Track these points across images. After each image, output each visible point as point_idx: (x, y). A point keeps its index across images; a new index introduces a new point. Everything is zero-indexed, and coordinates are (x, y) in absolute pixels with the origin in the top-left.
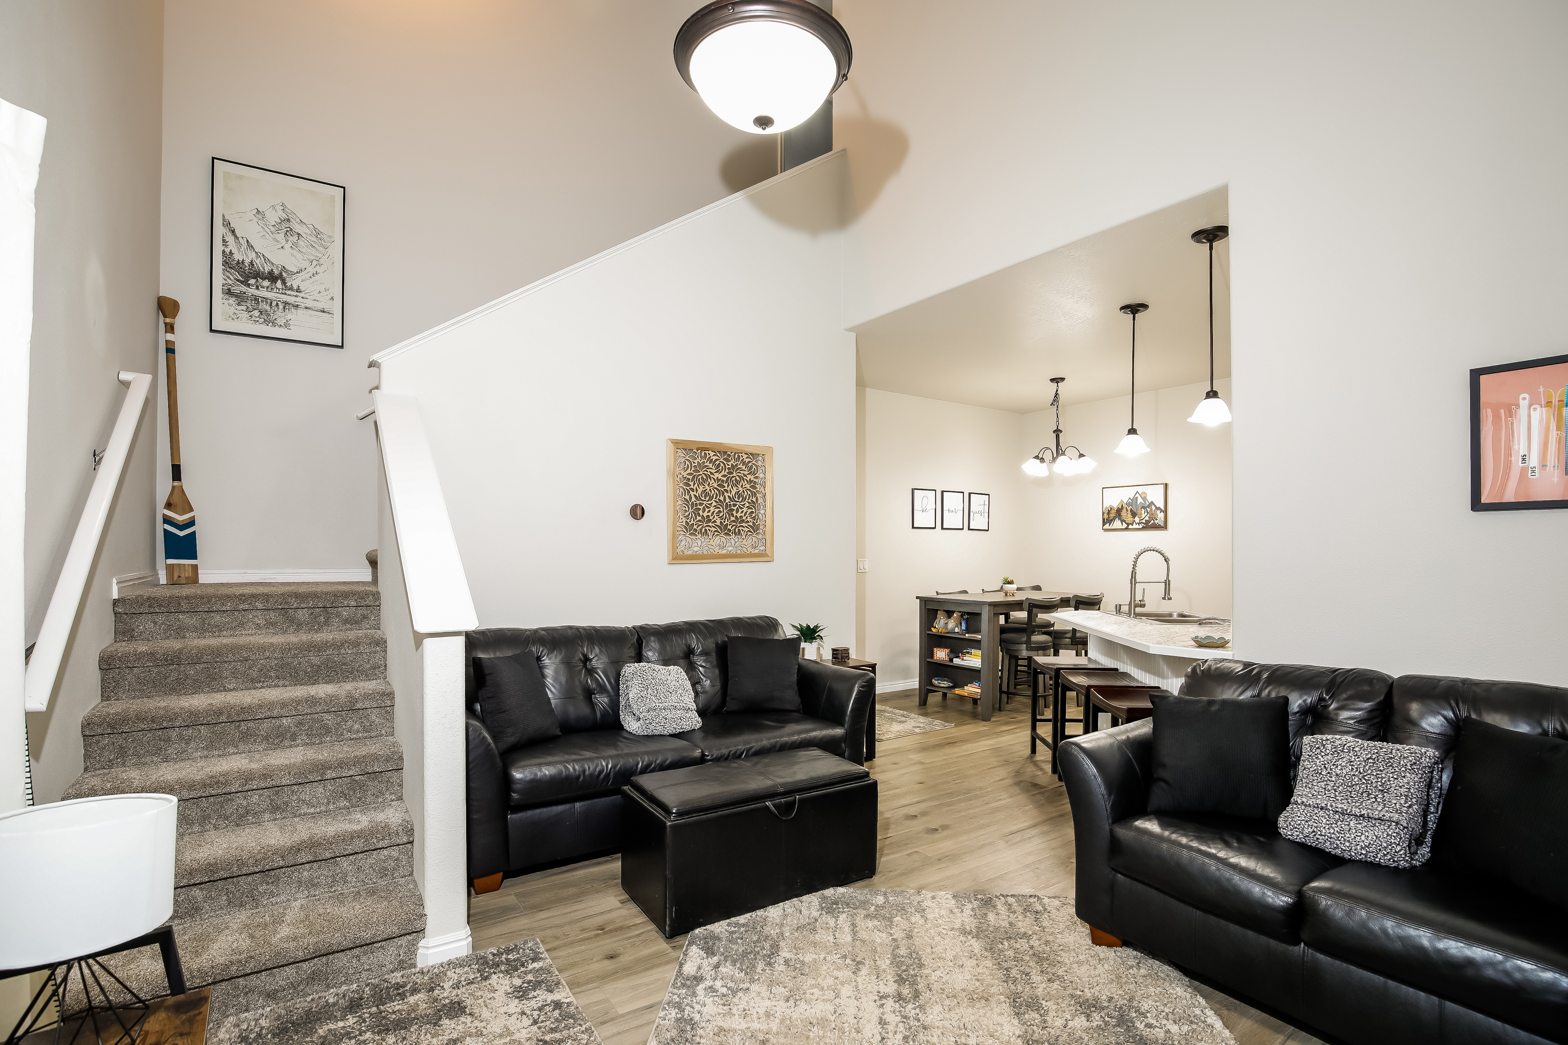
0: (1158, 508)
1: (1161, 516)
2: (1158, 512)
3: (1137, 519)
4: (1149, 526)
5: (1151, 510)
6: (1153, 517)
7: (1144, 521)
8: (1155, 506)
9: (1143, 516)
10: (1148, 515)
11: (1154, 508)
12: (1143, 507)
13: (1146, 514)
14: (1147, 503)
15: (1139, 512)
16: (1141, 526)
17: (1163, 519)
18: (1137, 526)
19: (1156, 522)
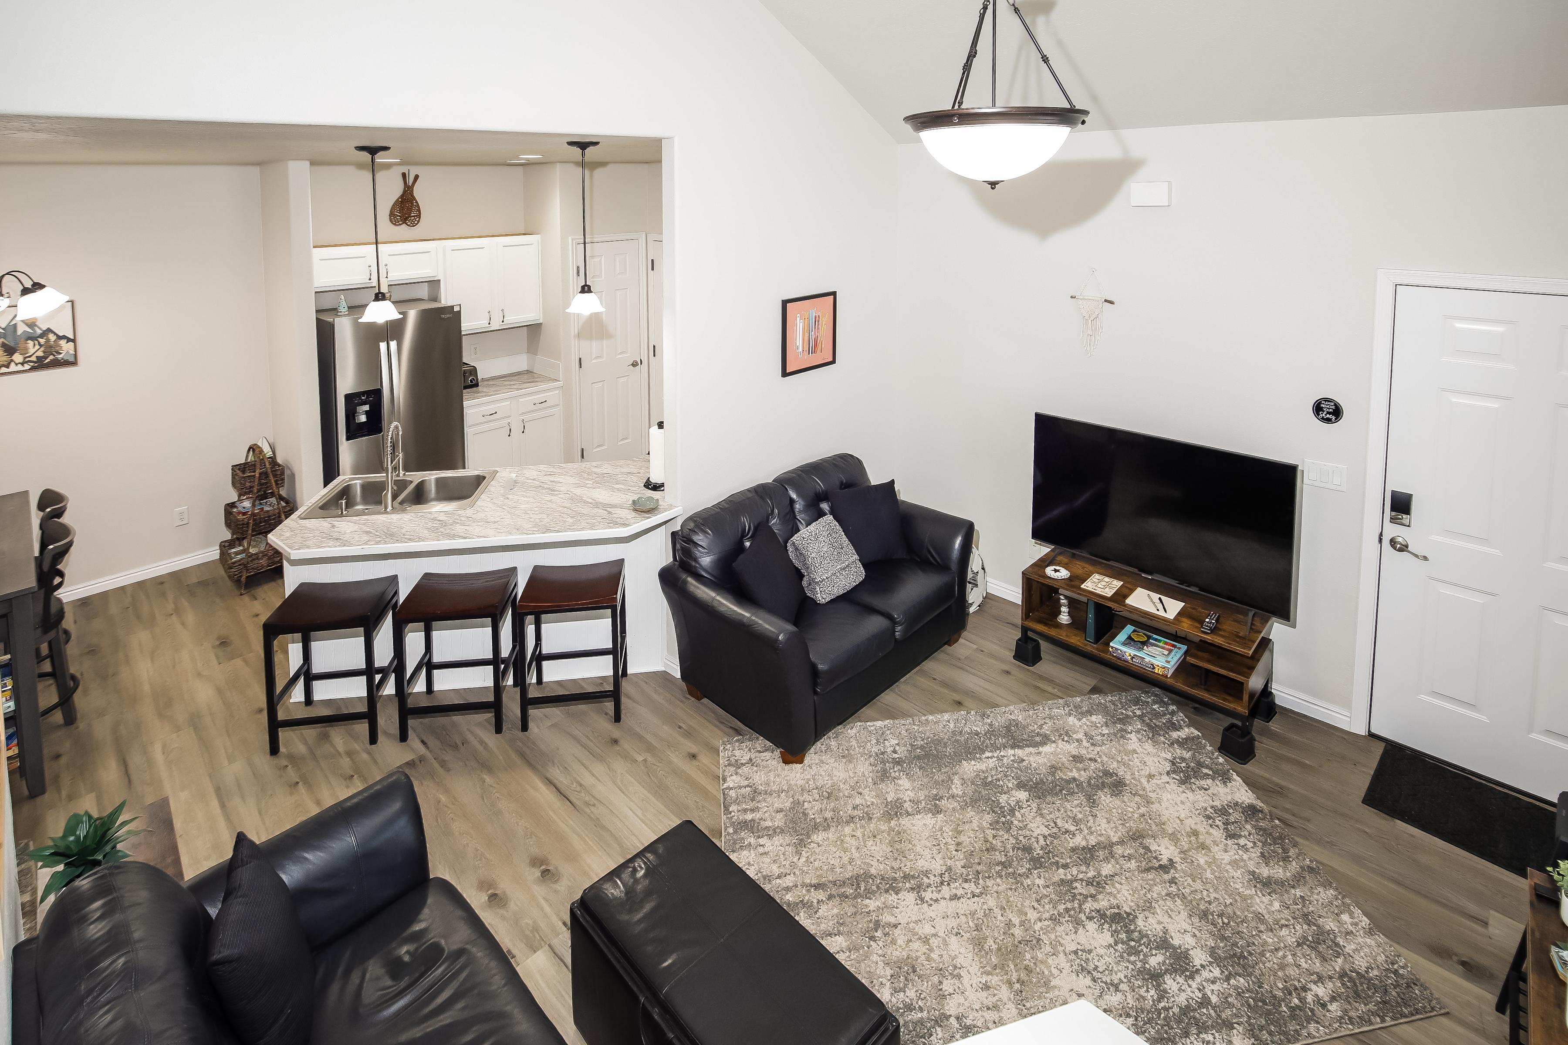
0: (64, 337)
1: (66, 348)
2: (63, 342)
3: (18, 357)
4: (40, 365)
5: (48, 340)
6: (50, 349)
7: (33, 358)
8: (55, 334)
9: (32, 351)
10: (42, 349)
11: (52, 337)
12: (33, 338)
13: (37, 347)
14: (39, 332)
15: (21, 346)
16: (27, 367)
17: (72, 352)
18: (20, 368)
19: (60, 356)
